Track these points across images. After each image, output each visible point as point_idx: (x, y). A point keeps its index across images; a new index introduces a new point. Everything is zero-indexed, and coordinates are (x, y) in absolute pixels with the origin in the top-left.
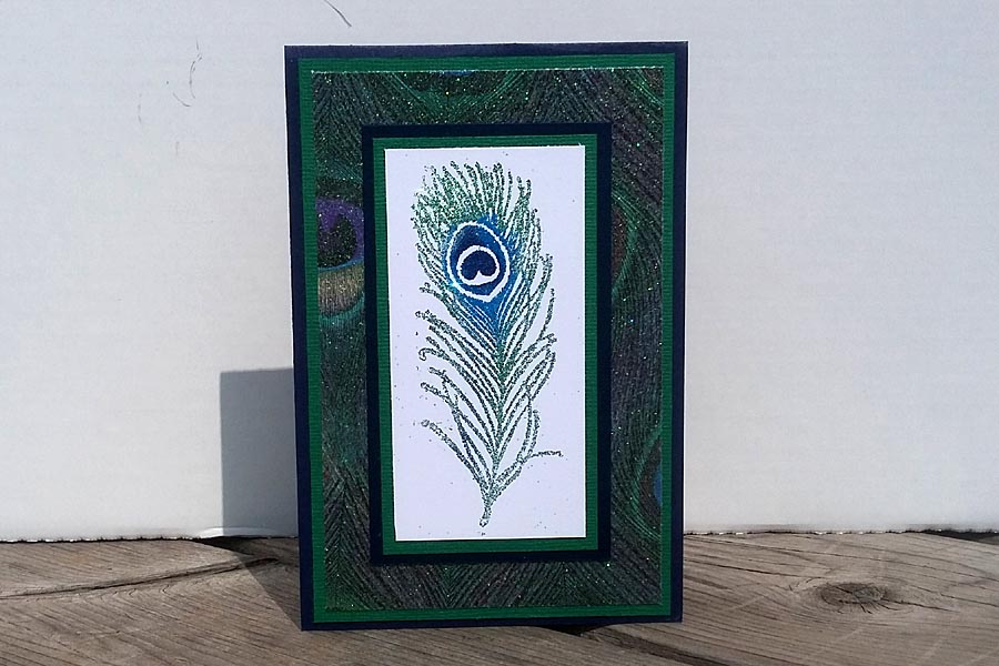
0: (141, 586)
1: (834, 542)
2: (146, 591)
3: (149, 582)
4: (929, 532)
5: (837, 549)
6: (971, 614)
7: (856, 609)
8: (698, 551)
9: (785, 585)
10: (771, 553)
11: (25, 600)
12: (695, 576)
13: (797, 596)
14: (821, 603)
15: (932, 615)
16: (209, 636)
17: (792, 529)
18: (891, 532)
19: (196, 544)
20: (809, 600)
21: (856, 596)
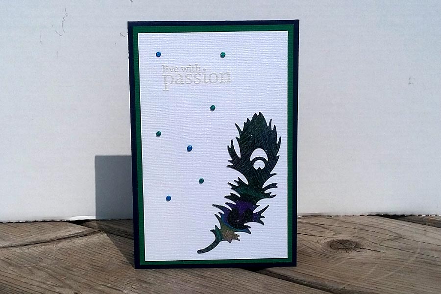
0: (45, 244)
1: (338, 220)
2: (48, 246)
3: (48, 242)
4: (378, 215)
5: (339, 224)
6: (390, 253)
7: (344, 251)
9: (316, 241)
10: (312, 226)
13: (320, 246)
14: (330, 249)
15: (374, 254)
16: (75, 267)
17: (322, 214)
18: (362, 215)
19: (68, 223)
20: (325, 248)
21: (344, 246)
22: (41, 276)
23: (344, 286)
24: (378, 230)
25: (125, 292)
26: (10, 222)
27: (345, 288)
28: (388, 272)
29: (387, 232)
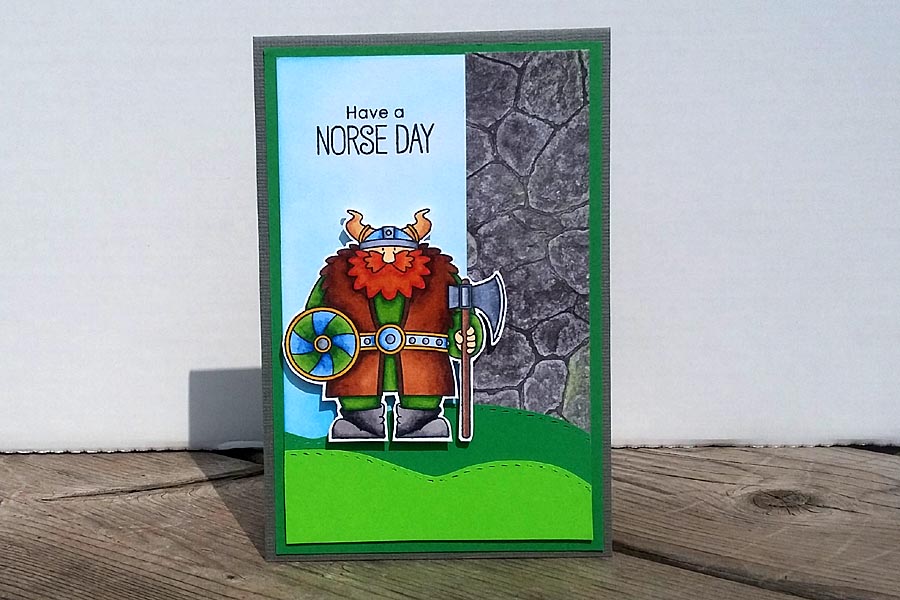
0: (171, 490)
1: (769, 455)
2: (175, 494)
3: (176, 486)
4: (855, 446)
5: (771, 461)
6: (881, 517)
7: (783, 512)
8: (650, 463)
9: (724, 492)
10: (714, 465)
11: (74, 502)
12: (645, 483)
13: (732, 501)
14: (752, 507)
15: (848, 517)
17: (736, 444)
18: (820, 446)
19: (215, 455)
20: (743, 505)
21: (785, 501)
22: (162, 546)
23: (786, 574)
24: (855, 474)
25: (329, 576)
26: (101, 452)
27: (788, 579)
28: (879, 550)
29: (874, 478)
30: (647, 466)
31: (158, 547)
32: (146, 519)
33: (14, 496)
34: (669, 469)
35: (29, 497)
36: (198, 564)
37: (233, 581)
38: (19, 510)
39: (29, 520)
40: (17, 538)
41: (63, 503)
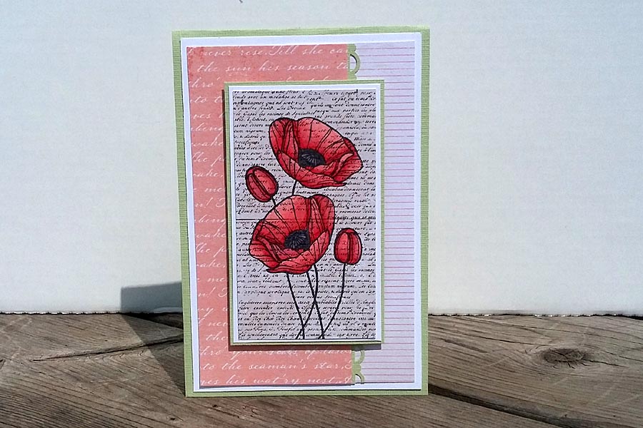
0: (126, 351)
1: (556, 321)
2: (129, 355)
3: (131, 349)
5: (558, 326)
6: (634, 368)
7: (565, 365)
8: (471, 328)
9: (523, 350)
10: (517, 329)
11: (57, 361)
12: (466, 344)
13: (530, 357)
14: (544, 362)
15: (612, 369)
18: (596, 315)
20: (537, 360)
21: (566, 357)
22: (122, 396)
23: (566, 413)
24: (617, 336)
25: (243, 418)
27: (567, 417)
28: (632, 394)
29: (631, 339)
30: (469, 330)
31: (120, 396)
32: (111, 375)
33: (13, 357)
34: (484, 333)
35: (25, 359)
36: (148, 409)
37: (175, 422)
38: (18, 369)
39: (26, 377)
40: (18, 390)
41: (49, 362)
